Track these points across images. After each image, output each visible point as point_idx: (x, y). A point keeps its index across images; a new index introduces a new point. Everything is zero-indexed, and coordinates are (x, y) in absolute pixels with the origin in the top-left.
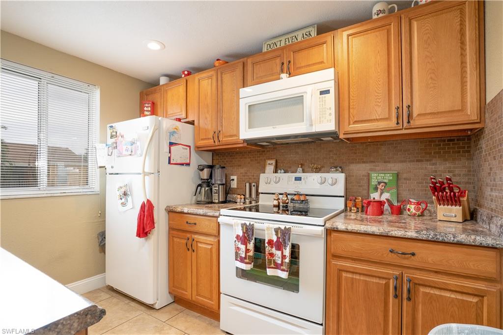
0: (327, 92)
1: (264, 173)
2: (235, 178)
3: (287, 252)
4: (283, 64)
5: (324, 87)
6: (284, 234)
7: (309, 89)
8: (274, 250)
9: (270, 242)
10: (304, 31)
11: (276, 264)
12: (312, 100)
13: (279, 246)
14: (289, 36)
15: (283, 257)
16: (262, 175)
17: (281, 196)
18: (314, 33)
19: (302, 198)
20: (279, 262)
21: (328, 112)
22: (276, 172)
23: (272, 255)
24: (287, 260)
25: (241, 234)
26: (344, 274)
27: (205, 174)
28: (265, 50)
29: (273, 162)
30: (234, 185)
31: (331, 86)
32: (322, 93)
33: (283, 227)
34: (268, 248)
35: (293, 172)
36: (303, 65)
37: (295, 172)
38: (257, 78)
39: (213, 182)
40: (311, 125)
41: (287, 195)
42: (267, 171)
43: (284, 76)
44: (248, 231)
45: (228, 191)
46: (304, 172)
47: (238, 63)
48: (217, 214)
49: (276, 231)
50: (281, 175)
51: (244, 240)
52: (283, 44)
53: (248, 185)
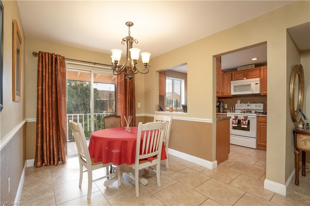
0: (258, 84)
1: (237, 103)
2: (226, 105)
3: (247, 121)
4: (244, 75)
5: (257, 82)
6: (246, 118)
7: (253, 83)
8: (243, 121)
9: (242, 120)
10: (251, 66)
11: (244, 124)
12: (253, 86)
13: (245, 120)
14: (246, 66)
15: (246, 123)
16: (236, 104)
17: (243, 110)
18: (254, 67)
19: (250, 110)
20: (245, 124)
21: (258, 89)
22: (241, 103)
23: (243, 122)
24: (247, 123)
25: (234, 118)
26: (261, 126)
27: (218, 104)
28: (238, 70)
29: (240, 100)
30: (226, 107)
31: (259, 82)
32: (256, 84)
33: (246, 116)
34: (242, 121)
35: (246, 103)
36: (250, 75)
37: (247, 103)
38: (236, 78)
39: (220, 106)
40: (253, 92)
41: (245, 110)
42: (238, 103)
43: (245, 78)
44: (236, 117)
45: (224, 109)
46: (250, 103)
47: (230, 73)
48: (226, 114)
49: (244, 117)
50: (242, 104)
51: (235, 119)
52: (244, 69)
53: (231, 107)
